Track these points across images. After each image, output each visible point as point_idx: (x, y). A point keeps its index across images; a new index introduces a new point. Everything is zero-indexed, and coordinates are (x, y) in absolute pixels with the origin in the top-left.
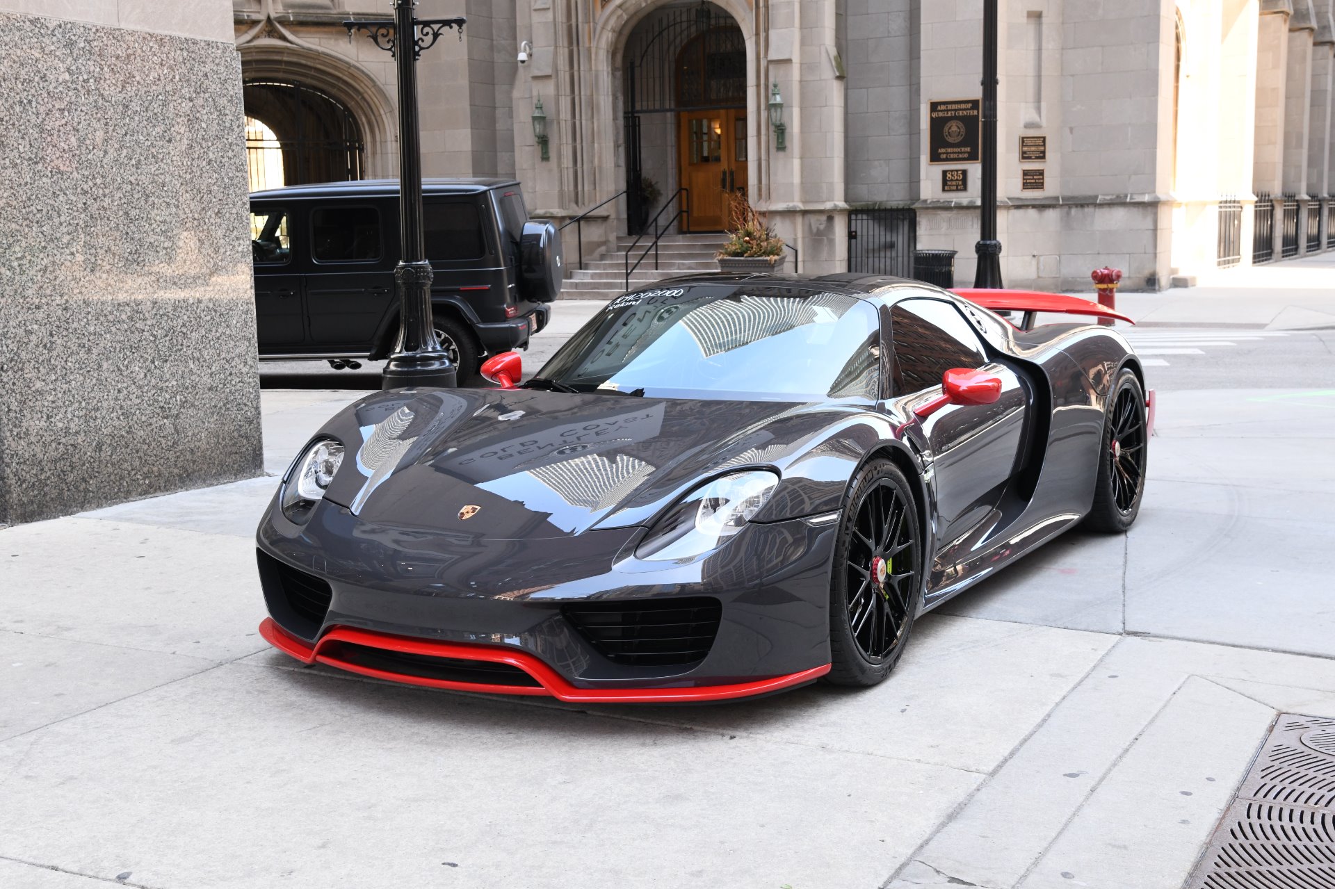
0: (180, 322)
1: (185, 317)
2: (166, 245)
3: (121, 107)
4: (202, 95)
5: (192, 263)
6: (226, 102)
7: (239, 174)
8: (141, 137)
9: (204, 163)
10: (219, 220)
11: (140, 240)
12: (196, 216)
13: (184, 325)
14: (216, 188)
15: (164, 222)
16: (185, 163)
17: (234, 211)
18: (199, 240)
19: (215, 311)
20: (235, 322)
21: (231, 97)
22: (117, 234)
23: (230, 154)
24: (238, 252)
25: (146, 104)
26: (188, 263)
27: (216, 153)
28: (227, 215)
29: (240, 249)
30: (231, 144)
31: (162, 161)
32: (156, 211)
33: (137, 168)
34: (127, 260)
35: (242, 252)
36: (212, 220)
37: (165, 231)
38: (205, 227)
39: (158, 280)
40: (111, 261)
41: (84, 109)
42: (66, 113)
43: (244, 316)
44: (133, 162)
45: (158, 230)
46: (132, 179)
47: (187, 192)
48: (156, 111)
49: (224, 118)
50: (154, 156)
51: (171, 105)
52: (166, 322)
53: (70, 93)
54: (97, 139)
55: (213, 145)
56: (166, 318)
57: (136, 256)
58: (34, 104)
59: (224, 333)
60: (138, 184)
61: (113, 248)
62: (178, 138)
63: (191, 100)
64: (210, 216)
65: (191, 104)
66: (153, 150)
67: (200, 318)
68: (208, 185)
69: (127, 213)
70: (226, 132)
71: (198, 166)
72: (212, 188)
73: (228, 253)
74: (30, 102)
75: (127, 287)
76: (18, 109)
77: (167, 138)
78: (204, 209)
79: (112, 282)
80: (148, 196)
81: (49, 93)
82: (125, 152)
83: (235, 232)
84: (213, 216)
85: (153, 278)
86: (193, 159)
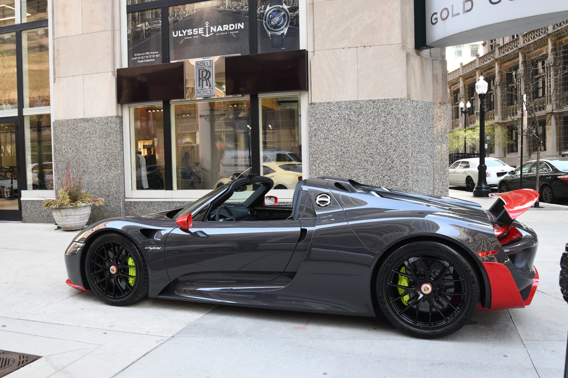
0: (375, 183)
1: (378, 182)
2: (371, 160)
3: (357, 122)
4: (390, 115)
5: (381, 166)
6: (401, 116)
7: (405, 138)
8: (364, 130)
9: (389, 135)
10: (395, 153)
11: (361, 159)
12: (385, 151)
13: (377, 184)
14: (394, 143)
15: (371, 154)
16: (381, 136)
17: (402, 149)
18: (385, 159)
19: (391, 181)
20: (399, 184)
21: (403, 114)
22: (353, 157)
23: (401, 132)
24: (402, 162)
25: (367, 120)
26: (380, 166)
27: (395, 132)
28: (399, 151)
29: (404, 161)
30: (402, 129)
31: (371, 136)
32: (368, 150)
33: (362, 138)
34: (356, 164)
35: (405, 162)
36: (391, 153)
37: (372, 156)
38: (388, 155)
39: (367, 170)
40: (349, 165)
41: (343, 123)
42: (337, 125)
43: (404, 183)
44: (360, 137)
45: (368, 156)
46: (359, 142)
47: (381, 144)
48: (370, 122)
49: (399, 121)
50: (368, 135)
51: (377, 119)
52: (369, 183)
53: (339, 120)
54: (347, 131)
55: (394, 129)
56: (369, 181)
57: (359, 164)
58: (326, 124)
59: (394, 188)
60: (361, 143)
61: (350, 161)
62: (379, 128)
63: (385, 117)
64: (391, 151)
65: (385, 118)
66: (368, 133)
67: (384, 182)
68: (391, 142)
69: (356, 151)
70: (400, 125)
71: (387, 136)
72: (392, 143)
73: (398, 163)
74: (325, 124)
75: (355, 172)
76: (321, 126)
77: (374, 129)
78: (388, 149)
79: (349, 171)
80: (365, 146)
81: (331, 121)
82: (357, 134)
83: (402, 156)
84: (392, 151)
85: (365, 170)
86: (385, 135)
